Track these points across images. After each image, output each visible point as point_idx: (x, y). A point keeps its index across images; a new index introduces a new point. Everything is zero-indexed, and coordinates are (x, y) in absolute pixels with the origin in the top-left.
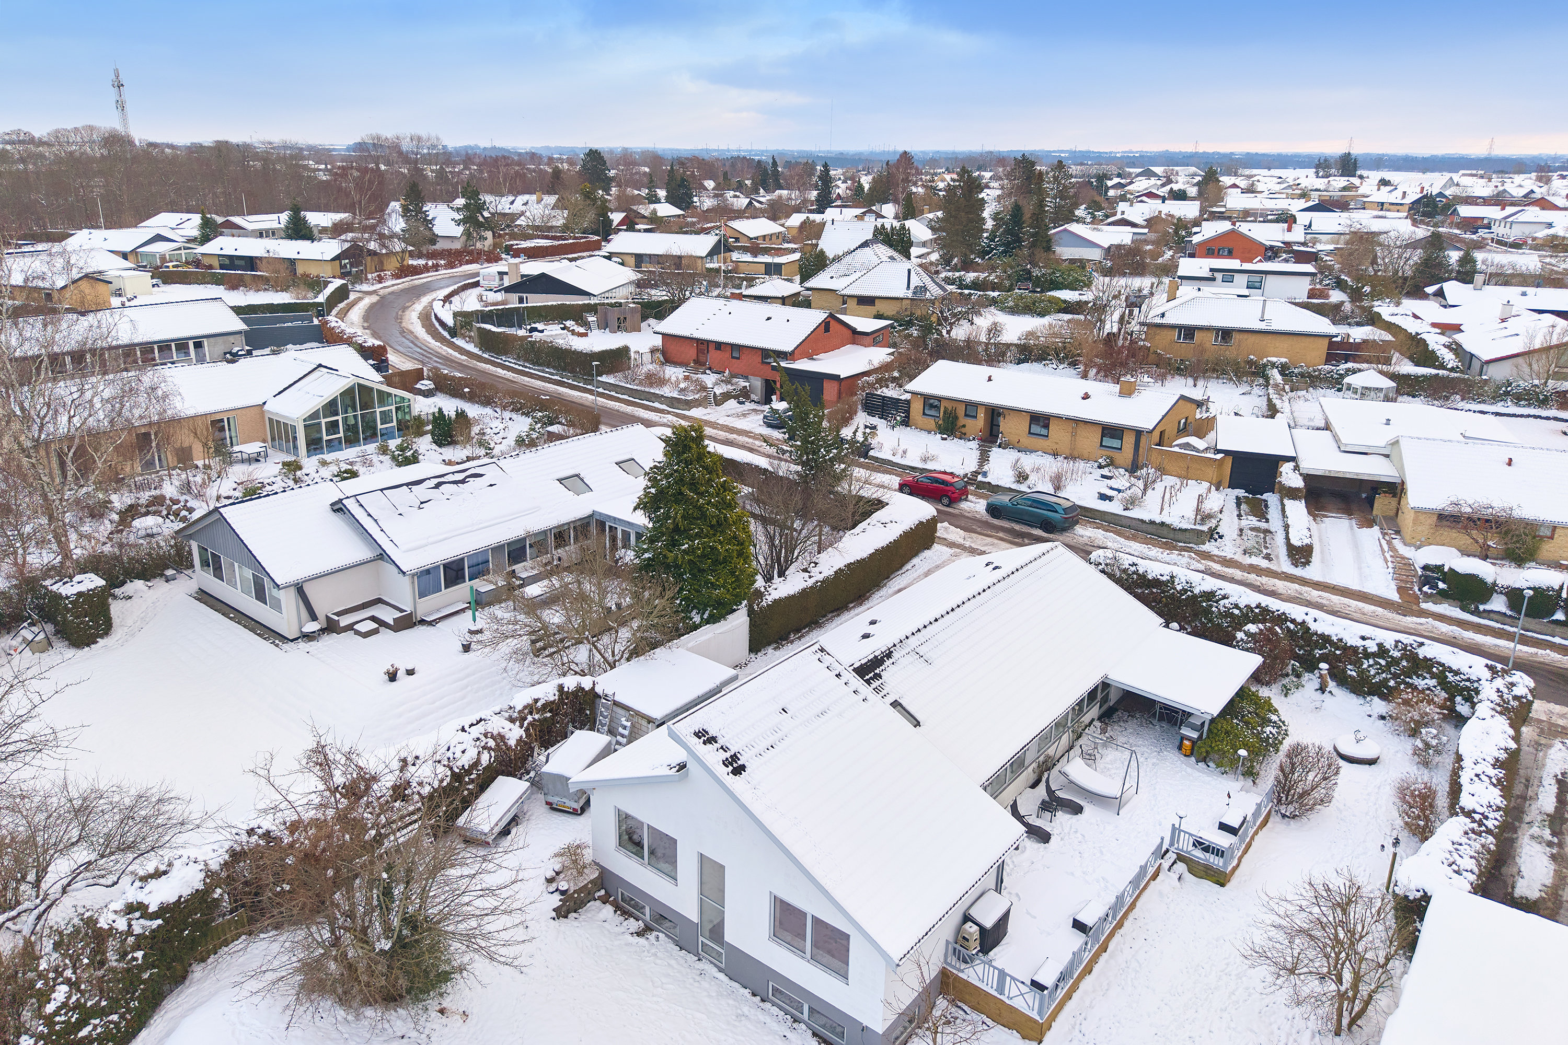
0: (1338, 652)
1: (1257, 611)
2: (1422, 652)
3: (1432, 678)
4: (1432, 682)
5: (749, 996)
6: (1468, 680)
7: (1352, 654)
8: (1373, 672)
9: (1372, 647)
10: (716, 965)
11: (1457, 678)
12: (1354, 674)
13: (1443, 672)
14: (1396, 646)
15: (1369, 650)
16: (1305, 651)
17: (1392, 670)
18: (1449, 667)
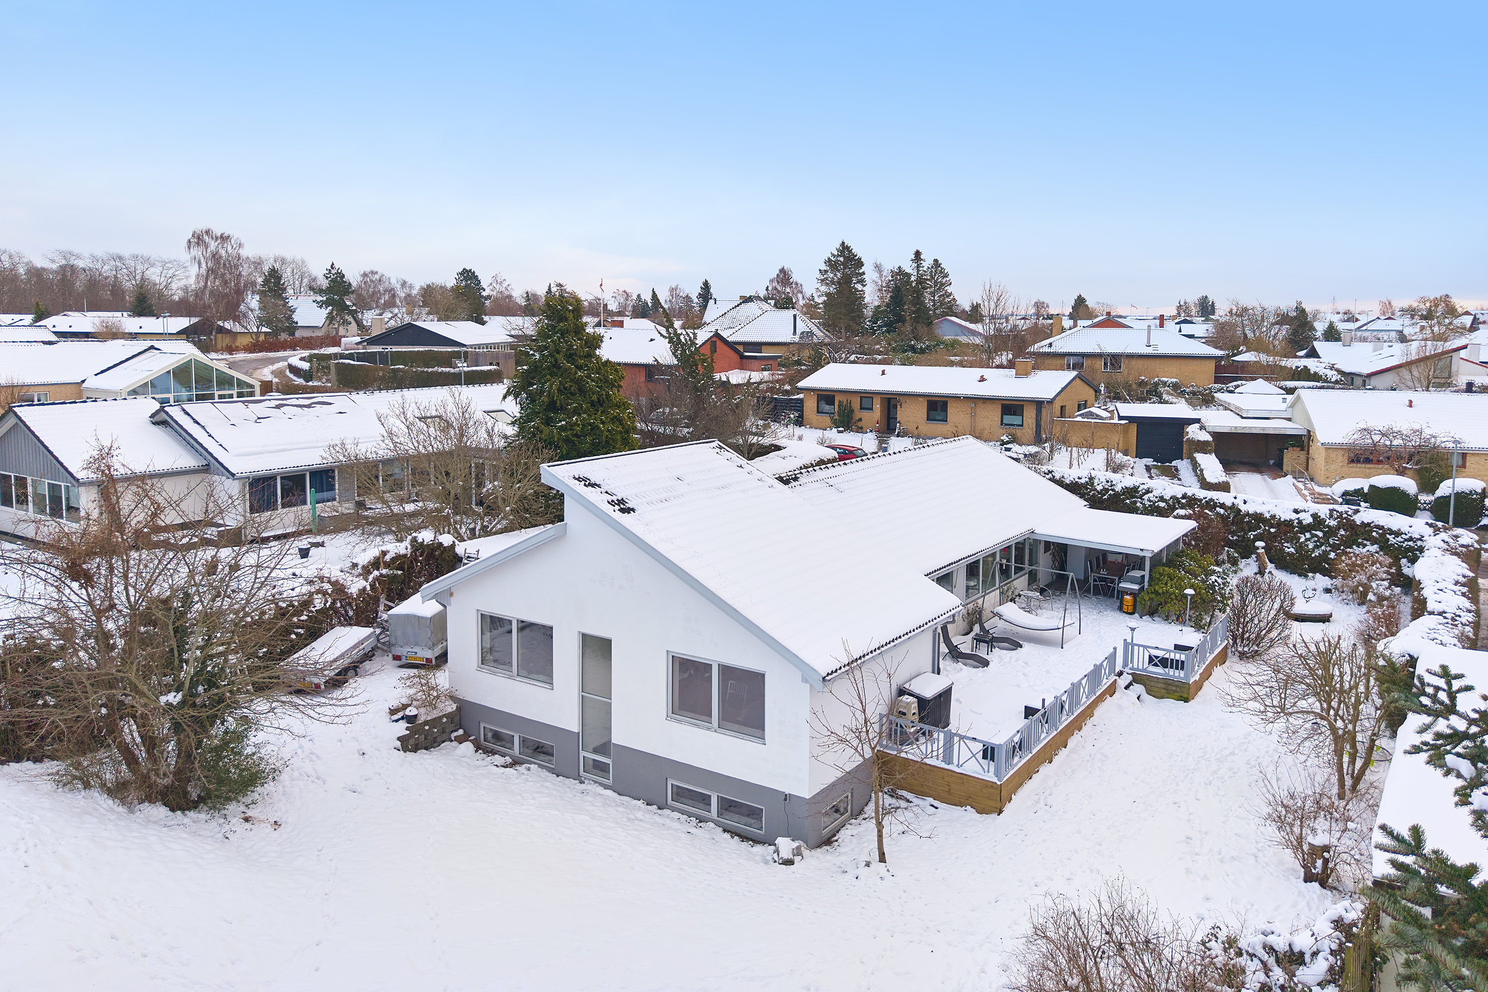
0: (1273, 530)
1: (1184, 501)
2: (1358, 519)
3: (1372, 544)
4: (1374, 548)
5: (644, 806)
6: (1411, 539)
7: (1286, 530)
8: (1311, 546)
9: (1307, 519)
10: (601, 784)
11: (1399, 539)
12: (1292, 550)
13: (1383, 535)
14: (1331, 516)
15: (1304, 522)
16: (1238, 536)
17: (1331, 541)
18: (1389, 529)
